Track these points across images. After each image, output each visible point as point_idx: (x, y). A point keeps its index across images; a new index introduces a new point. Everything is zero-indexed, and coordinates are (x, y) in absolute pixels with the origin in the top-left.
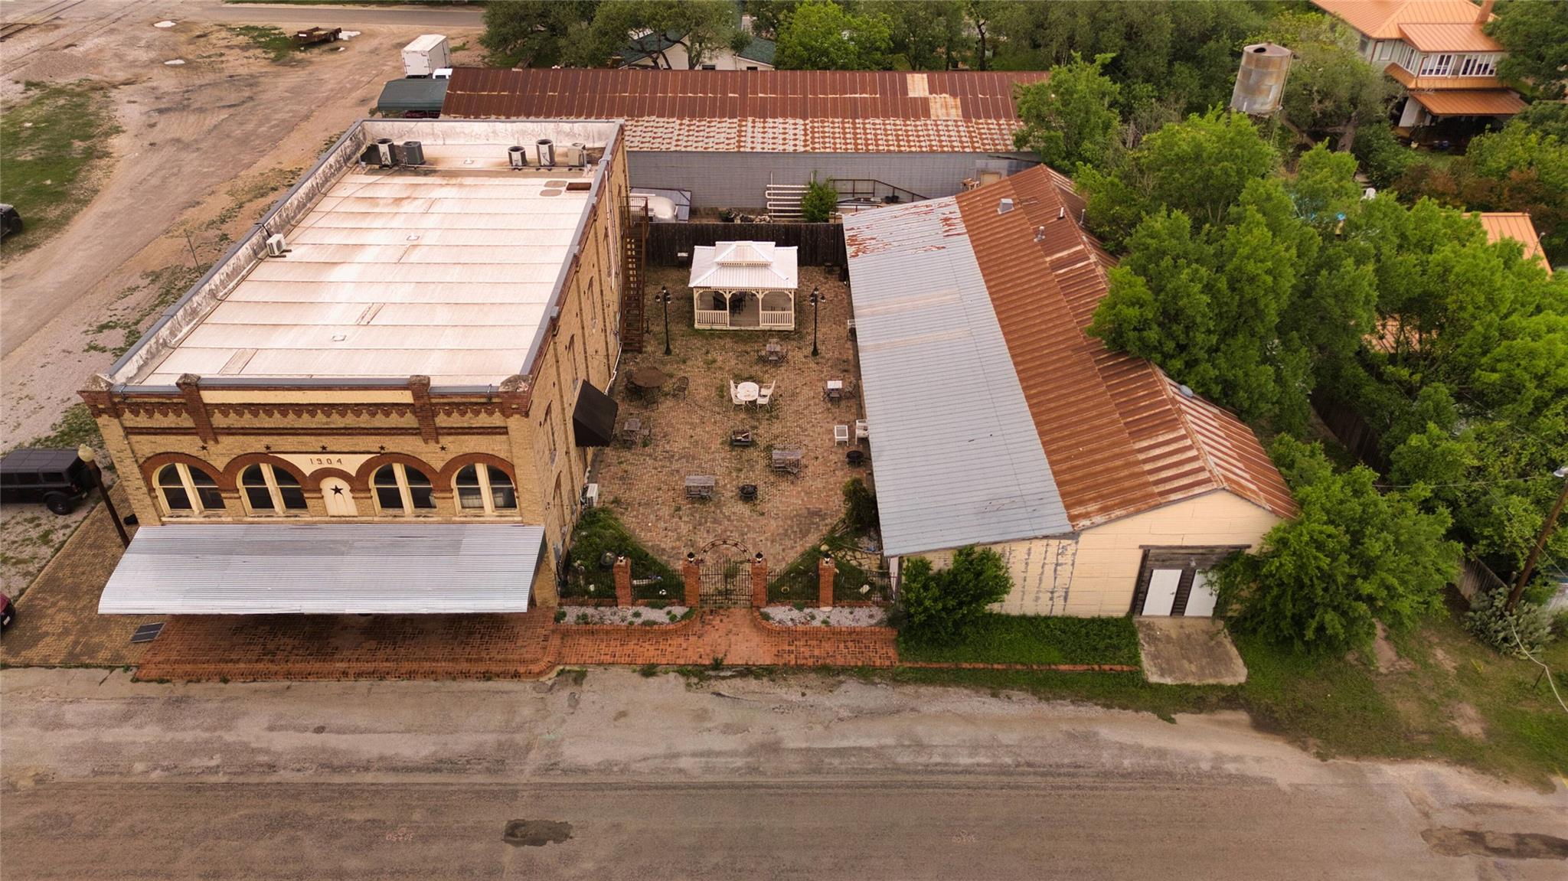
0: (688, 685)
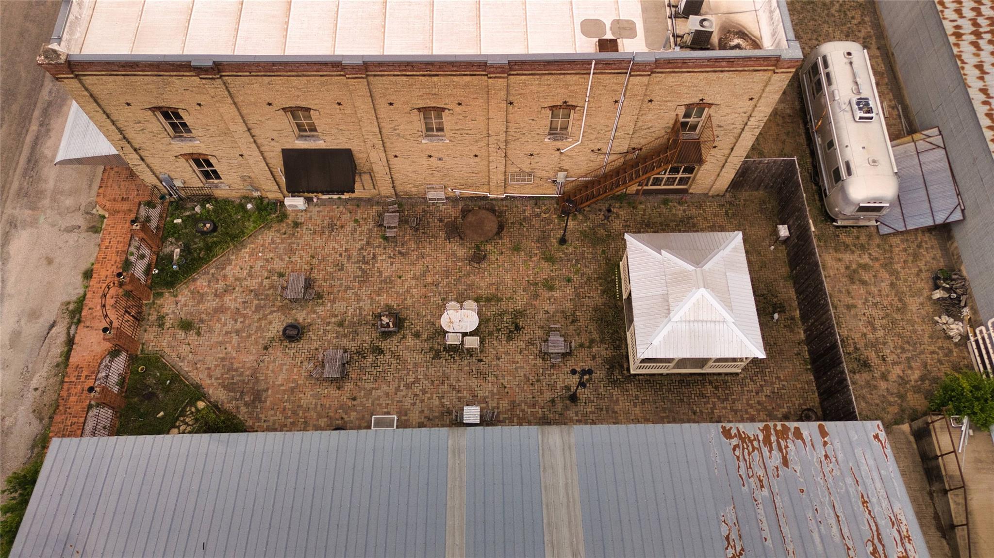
0: (69, 303)
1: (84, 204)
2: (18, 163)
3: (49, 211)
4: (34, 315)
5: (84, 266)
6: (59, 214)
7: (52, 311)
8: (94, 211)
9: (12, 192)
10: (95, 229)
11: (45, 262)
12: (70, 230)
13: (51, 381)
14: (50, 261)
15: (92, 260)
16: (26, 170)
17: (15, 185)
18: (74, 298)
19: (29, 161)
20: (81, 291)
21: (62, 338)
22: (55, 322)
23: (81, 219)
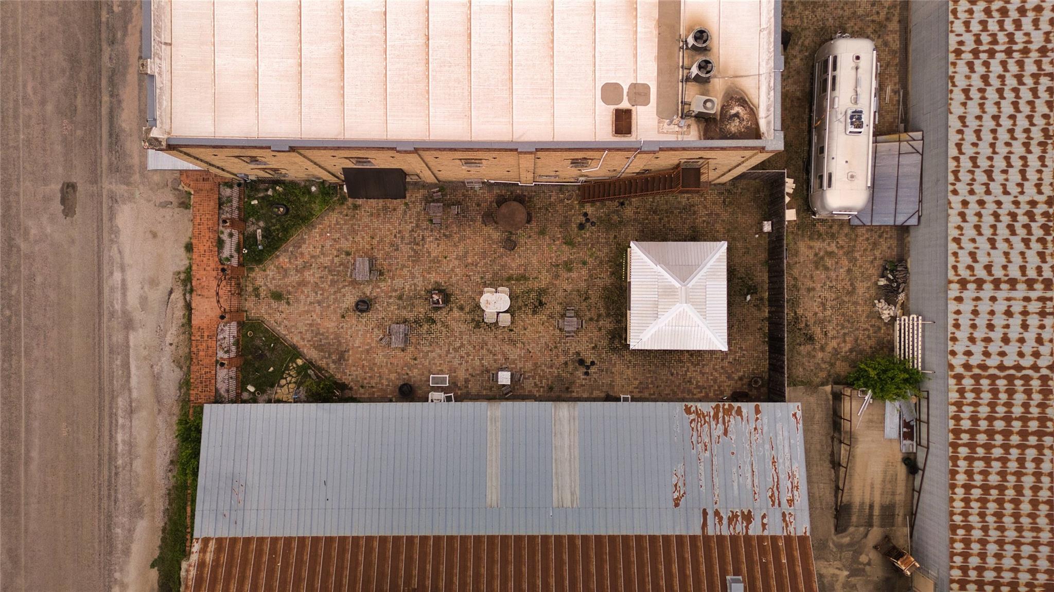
0: (179, 273)
1: (170, 181)
2: (101, 137)
3: (141, 187)
4: (153, 282)
5: (185, 240)
6: (151, 189)
7: (167, 281)
8: (180, 188)
9: (104, 167)
10: (185, 205)
11: (150, 236)
12: (164, 205)
13: (181, 337)
14: (155, 235)
15: (189, 234)
16: (111, 143)
17: (105, 160)
18: (183, 269)
19: (111, 135)
20: (187, 262)
21: (181, 303)
22: (172, 289)
23: (171, 195)
